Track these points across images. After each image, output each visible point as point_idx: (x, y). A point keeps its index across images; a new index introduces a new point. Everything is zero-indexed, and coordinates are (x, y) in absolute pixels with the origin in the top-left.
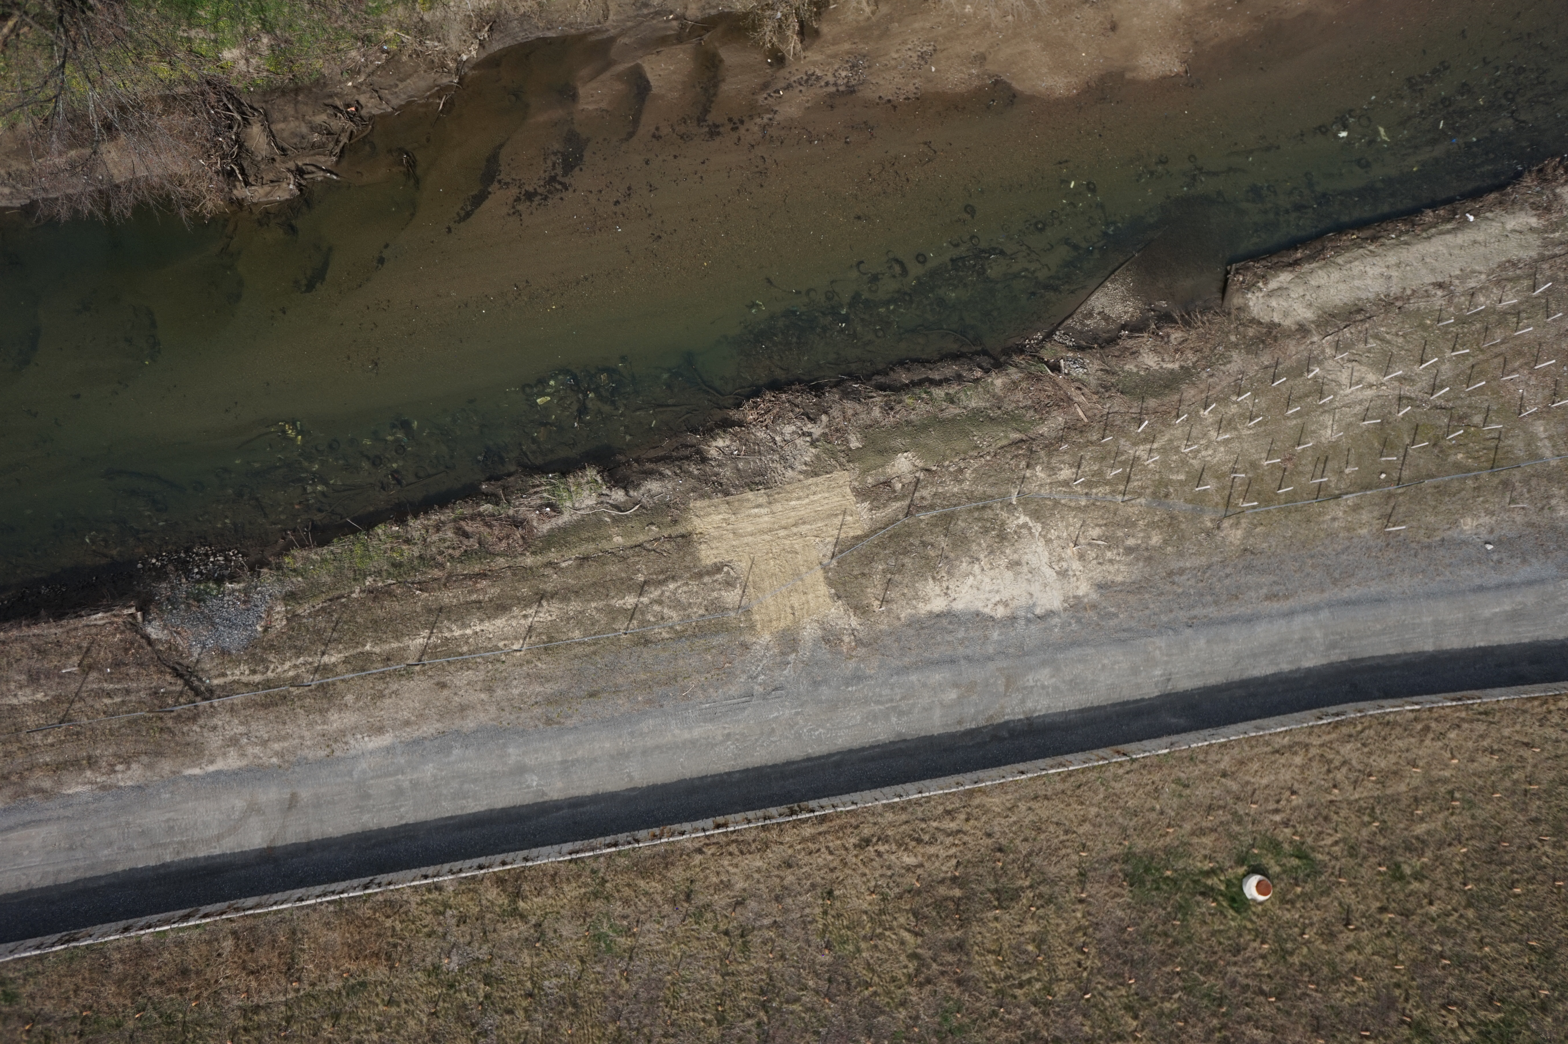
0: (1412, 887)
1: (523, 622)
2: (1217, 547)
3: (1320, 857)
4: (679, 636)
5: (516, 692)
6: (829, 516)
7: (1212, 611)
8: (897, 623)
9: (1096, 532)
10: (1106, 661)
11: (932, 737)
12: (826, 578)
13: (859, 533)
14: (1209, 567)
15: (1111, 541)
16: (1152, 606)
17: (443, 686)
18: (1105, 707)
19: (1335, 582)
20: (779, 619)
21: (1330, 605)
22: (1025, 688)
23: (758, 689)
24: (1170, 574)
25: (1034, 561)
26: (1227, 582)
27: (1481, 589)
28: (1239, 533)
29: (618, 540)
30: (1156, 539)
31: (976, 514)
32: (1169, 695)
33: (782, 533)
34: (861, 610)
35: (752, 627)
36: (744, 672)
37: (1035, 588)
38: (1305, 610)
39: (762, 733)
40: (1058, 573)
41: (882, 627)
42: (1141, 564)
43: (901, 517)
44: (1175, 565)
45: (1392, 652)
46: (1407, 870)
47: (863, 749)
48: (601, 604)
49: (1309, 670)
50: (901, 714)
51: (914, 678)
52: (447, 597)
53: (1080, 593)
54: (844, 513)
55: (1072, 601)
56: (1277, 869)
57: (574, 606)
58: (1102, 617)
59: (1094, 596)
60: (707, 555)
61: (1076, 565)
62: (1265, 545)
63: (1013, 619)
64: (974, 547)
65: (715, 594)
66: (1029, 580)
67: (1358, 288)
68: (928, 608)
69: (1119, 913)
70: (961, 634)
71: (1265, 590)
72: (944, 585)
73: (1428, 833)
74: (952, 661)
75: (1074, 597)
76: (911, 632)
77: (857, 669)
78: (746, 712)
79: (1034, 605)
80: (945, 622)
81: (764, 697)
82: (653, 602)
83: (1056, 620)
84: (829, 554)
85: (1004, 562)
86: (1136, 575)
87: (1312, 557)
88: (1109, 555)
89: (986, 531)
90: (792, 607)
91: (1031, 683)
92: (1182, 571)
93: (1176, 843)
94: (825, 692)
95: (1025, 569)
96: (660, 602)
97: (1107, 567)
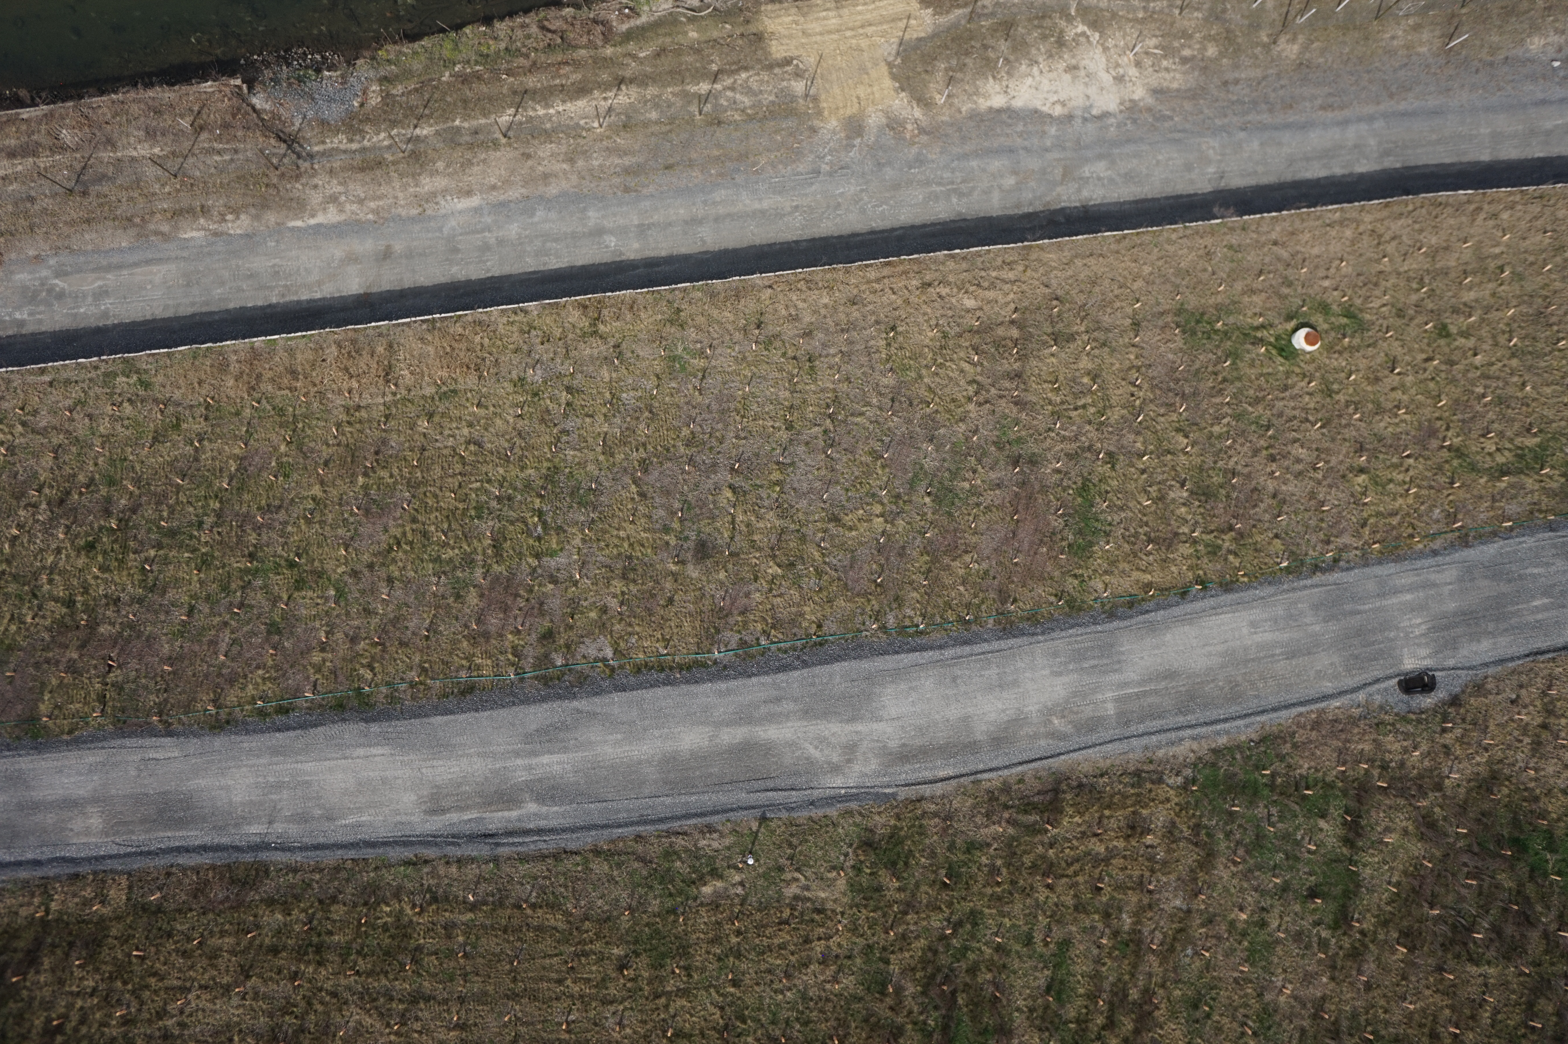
0: (1457, 343)
1: (603, 103)
2: (1273, 60)
3: (1368, 317)
4: (751, 118)
5: (596, 163)
6: (893, 20)
7: (1266, 118)
8: (958, 116)
10: (1160, 157)
11: (990, 219)
12: (891, 73)
13: (923, 35)
14: (1265, 78)
15: (1168, 51)
16: (1206, 111)
17: (528, 156)
18: (1158, 199)
19: (1391, 96)
20: (845, 107)
21: (1385, 116)
22: (1081, 178)
23: (825, 168)
24: (1226, 83)
25: (1092, 67)
26: (1281, 93)
28: (1296, 48)
29: (693, 35)
30: (1212, 51)
31: (1036, 22)
32: (1221, 191)
33: (849, 33)
34: (924, 102)
35: (819, 113)
36: (811, 152)
37: (1092, 91)
38: (1360, 120)
39: (828, 207)
40: (1114, 78)
41: (944, 118)
42: (1196, 73)
43: (963, 22)
44: (1230, 76)
45: (1447, 161)
46: (1453, 329)
47: (924, 226)
48: (677, 89)
49: (1362, 176)
50: (961, 195)
51: (974, 163)
52: (532, 81)
53: (1136, 97)
54: (909, 17)
55: (1127, 104)
56: (1326, 326)
57: (651, 91)
58: (1157, 120)
59: (1150, 101)
60: (778, 50)
61: (1133, 72)
62: (1321, 60)
63: (1070, 117)
64: (1034, 51)
65: (785, 83)
66: (1086, 84)
68: (989, 103)
69: (1171, 356)
70: (1020, 128)
71: (1319, 101)
72: (1004, 83)
73: (1477, 301)
74: (1011, 151)
75: (1131, 101)
76: (972, 124)
77: (919, 153)
78: (814, 188)
79: (1091, 106)
80: (1004, 117)
81: (830, 174)
82: (725, 89)
83: (1112, 120)
84: (894, 52)
85: (1062, 65)
86: (1191, 83)
87: (1368, 72)
88: (1165, 63)
89: (1044, 37)
90: (858, 98)
91: (1087, 174)
92: (1237, 82)
93: (1228, 301)
94: (889, 173)
95: (1082, 73)
96: (732, 89)
97: (1163, 74)
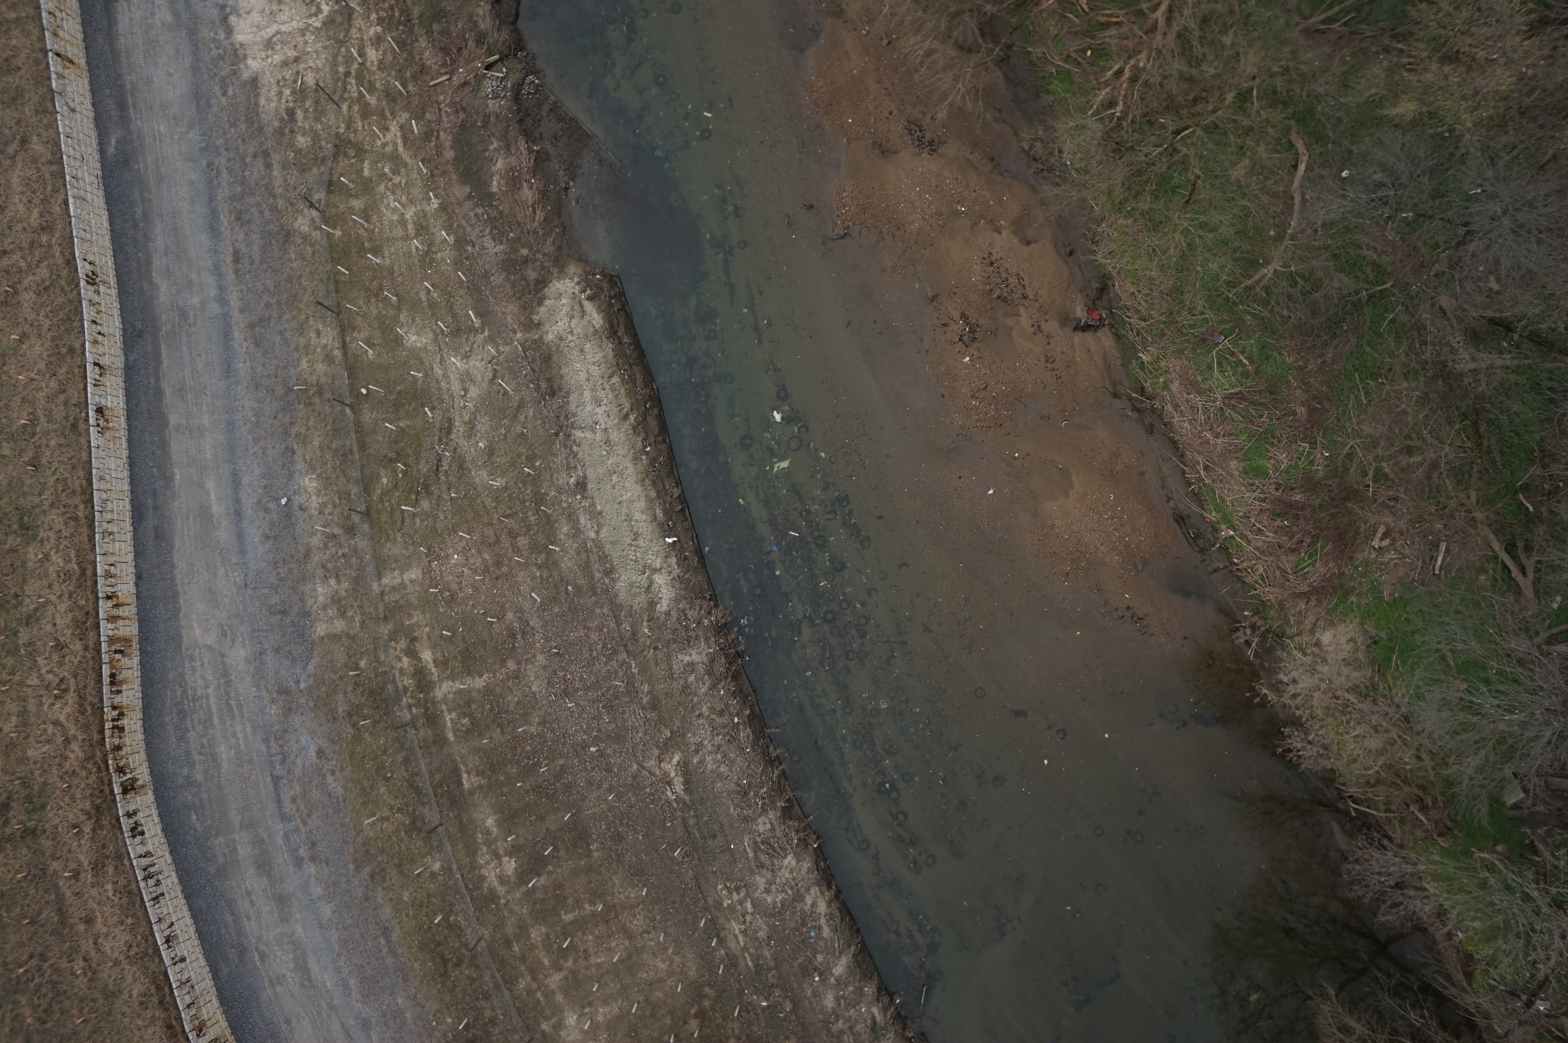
2: (292, 205)
7: (224, 191)
9: (310, 80)
10: (176, 77)
15: (301, 94)
19: (251, 326)
24: (266, 154)
25: (282, 17)
26: (254, 210)
27: (236, 482)
30: (302, 141)
37: (255, 17)
38: (221, 288)
42: (277, 124)
44: (275, 159)
53: (249, 62)
55: (241, 52)
58: (223, 80)
59: (246, 74)
61: (277, 58)
62: (293, 255)
66: (262, 12)
67: (581, 394)
71: (244, 250)
75: (245, 57)
79: (239, 15)
83: (223, 35)
86: (265, 119)
88: (287, 92)
95: (275, 8)
97: (275, 88)
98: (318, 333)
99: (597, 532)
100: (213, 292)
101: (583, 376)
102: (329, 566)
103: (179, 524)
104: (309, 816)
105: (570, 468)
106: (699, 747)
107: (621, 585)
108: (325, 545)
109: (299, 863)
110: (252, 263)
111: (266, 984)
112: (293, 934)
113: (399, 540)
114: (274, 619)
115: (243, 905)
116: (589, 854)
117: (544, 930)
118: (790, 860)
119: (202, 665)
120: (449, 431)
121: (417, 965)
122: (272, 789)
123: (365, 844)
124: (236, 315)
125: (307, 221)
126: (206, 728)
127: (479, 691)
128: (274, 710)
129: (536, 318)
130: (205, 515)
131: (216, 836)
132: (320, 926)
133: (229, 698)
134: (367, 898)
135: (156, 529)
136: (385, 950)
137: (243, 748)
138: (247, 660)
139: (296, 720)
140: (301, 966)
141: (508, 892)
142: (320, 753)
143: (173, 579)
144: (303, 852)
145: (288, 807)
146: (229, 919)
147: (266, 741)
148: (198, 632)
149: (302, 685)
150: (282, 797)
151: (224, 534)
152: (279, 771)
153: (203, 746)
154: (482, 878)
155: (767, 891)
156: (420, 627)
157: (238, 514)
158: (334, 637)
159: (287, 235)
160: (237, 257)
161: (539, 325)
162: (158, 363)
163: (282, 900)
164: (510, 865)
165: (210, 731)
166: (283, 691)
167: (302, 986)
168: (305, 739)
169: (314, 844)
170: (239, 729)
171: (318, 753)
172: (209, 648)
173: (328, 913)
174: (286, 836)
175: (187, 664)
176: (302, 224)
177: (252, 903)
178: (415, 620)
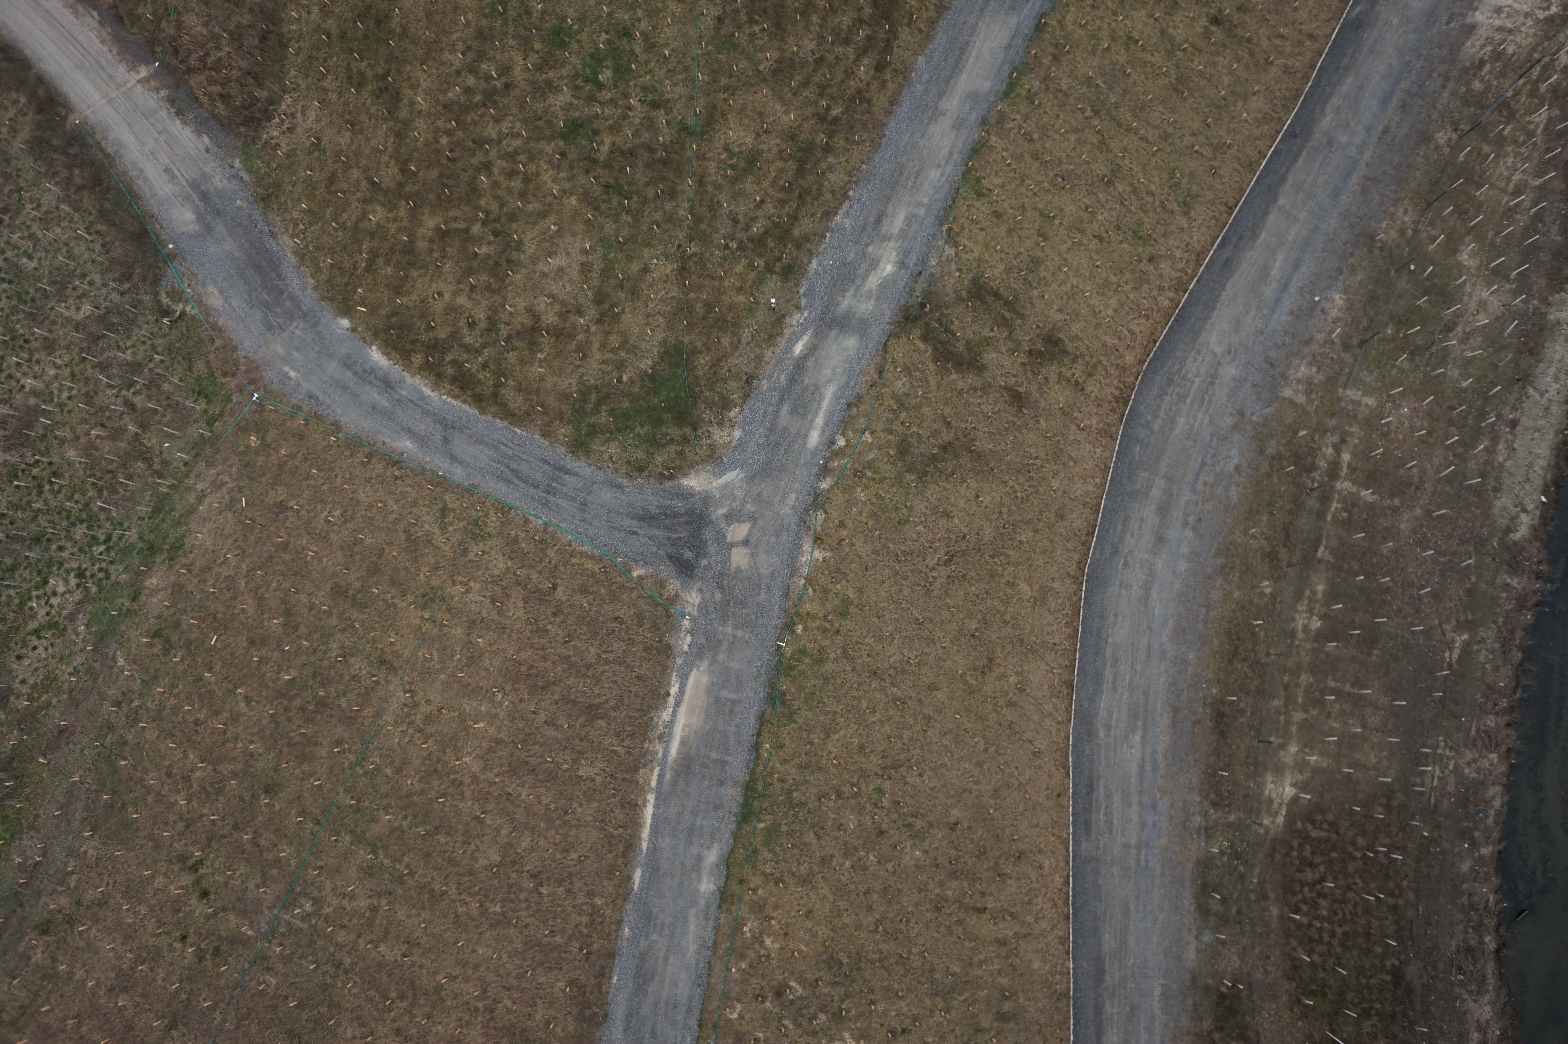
9: (1511, 49)
27: (1296, 266)
98: (1405, 212)
99: (1505, 460)
100: (1358, 141)
101: (1557, 356)
102: (1318, 358)
103: (1244, 267)
104: (1208, 500)
105: (1514, 408)
106: (1483, 641)
107: (1498, 504)
108: (1325, 343)
109: (1185, 524)
110: (1393, 140)
111: (1117, 583)
112: (1154, 565)
113: (1375, 374)
114: (1265, 365)
115: (1134, 524)
116: (1369, 654)
117: (1311, 680)
118: (1493, 756)
119: (1202, 361)
120: (1450, 330)
121: (1216, 642)
122: (1198, 467)
123: (1230, 543)
124: (1362, 165)
125: (1446, 138)
126: (1179, 401)
127: (1365, 503)
128: (1229, 420)
129: (1550, 299)
130: (1264, 272)
131: (1144, 470)
132: (1174, 573)
133: (1206, 393)
134: (1210, 578)
135: (1228, 259)
136: (1202, 617)
137: (1195, 429)
138: (1234, 379)
139: (1237, 436)
140: (1147, 588)
141: (1304, 640)
142: (1237, 468)
143: (1219, 296)
144: (1191, 519)
145: (1200, 487)
146: (1120, 527)
147: (1212, 435)
148: (1213, 339)
149: (1254, 418)
150: (1201, 477)
151: (1269, 291)
152: (1208, 460)
153: (1170, 410)
154: (1293, 620)
155: (1469, 764)
156: (1353, 436)
157: (1286, 286)
158: (1292, 403)
159: (1426, 138)
160: (1386, 131)
161: (1549, 305)
162: (1295, 160)
163: (1160, 540)
164: (1316, 624)
165: (1181, 404)
166: (1242, 414)
167: (1139, 600)
168: (1234, 452)
169: (1200, 520)
170: (1200, 416)
171: (1236, 467)
172: (1214, 354)
173: (1183, 568)
174: (1187, 503)
175: (1193, 354)
176: (1441, 137)
177: (1141, 526)
178: (1353, 429)
